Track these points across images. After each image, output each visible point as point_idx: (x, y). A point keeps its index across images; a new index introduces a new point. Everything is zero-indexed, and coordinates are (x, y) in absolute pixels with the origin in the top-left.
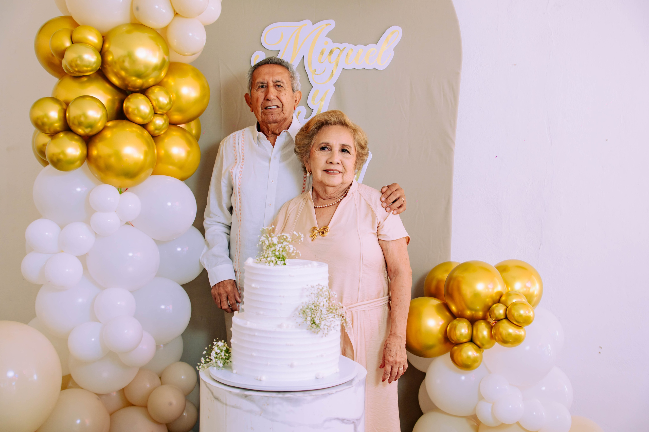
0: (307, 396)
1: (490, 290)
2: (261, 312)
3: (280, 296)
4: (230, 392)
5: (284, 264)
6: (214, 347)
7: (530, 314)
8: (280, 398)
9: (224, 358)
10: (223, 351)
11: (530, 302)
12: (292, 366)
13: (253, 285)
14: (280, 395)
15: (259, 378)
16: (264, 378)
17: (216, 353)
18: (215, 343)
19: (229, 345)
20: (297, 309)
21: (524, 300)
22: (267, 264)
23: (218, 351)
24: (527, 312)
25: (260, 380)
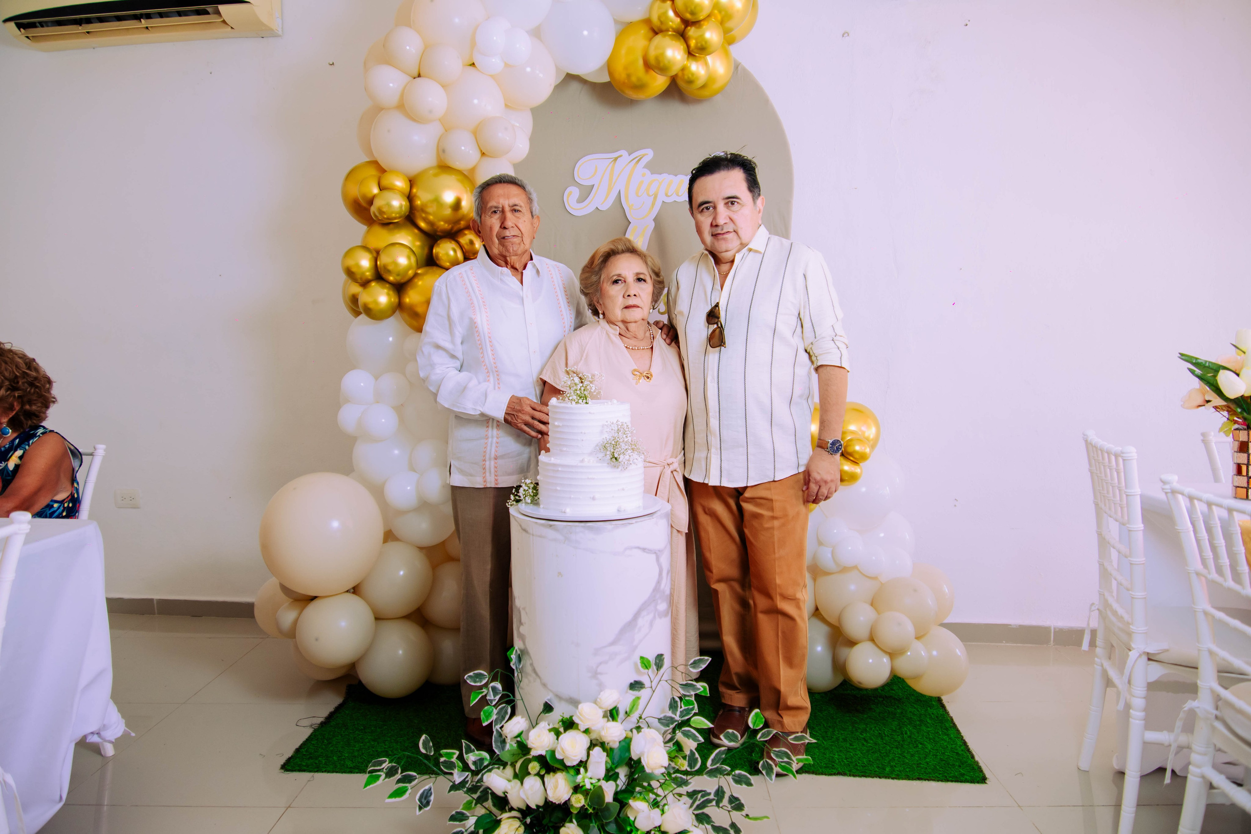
2: (564, 449)
3: (582, 433)
4: (536, 523)
5: (587, 403)
7: (867, 451)
12: (594, 499)
15: (563, 510)
16: (568, 510)
20: (597, 445)
24: (862, 449)
25: (565, 512)
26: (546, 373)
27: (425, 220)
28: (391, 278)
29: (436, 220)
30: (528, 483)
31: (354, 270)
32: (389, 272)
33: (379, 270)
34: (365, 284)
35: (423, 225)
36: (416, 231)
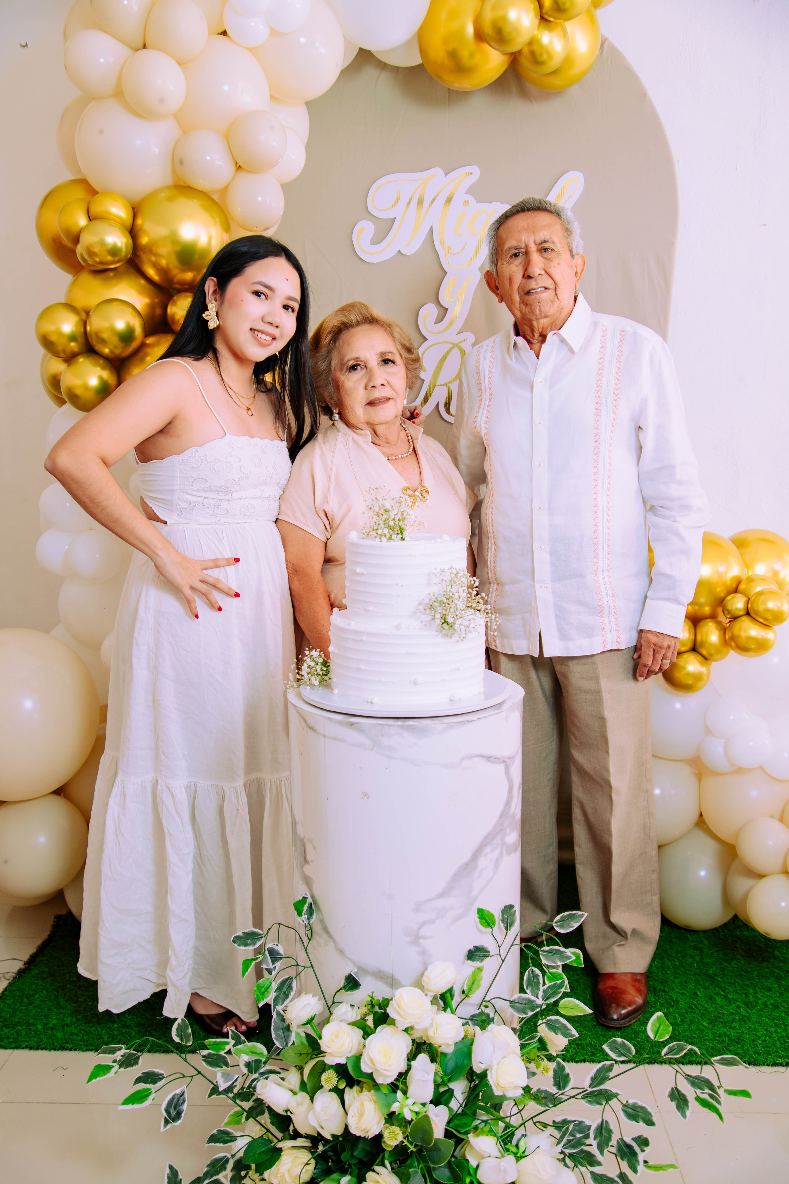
0: (436, 724)
1: (724, 575)
2: (371, 608)
3: (397, 585)
4: (330, 718)
5: (402, 539)
6: (305, 658)
7: (784, 608)
8: (399, 726)
9: (321, 673)
10: (319, 664)
12: (415, 683)
13: (358, 570)
14: (399, 723)
15: (369, 700)
16: (376, 700)
17: (309, 667)
18: (307, 653)
19: (327, 655)
20: (420, 604)
22: (378, 539)
23: (313, 664)
24: (779, 605)
25: (371, 703)
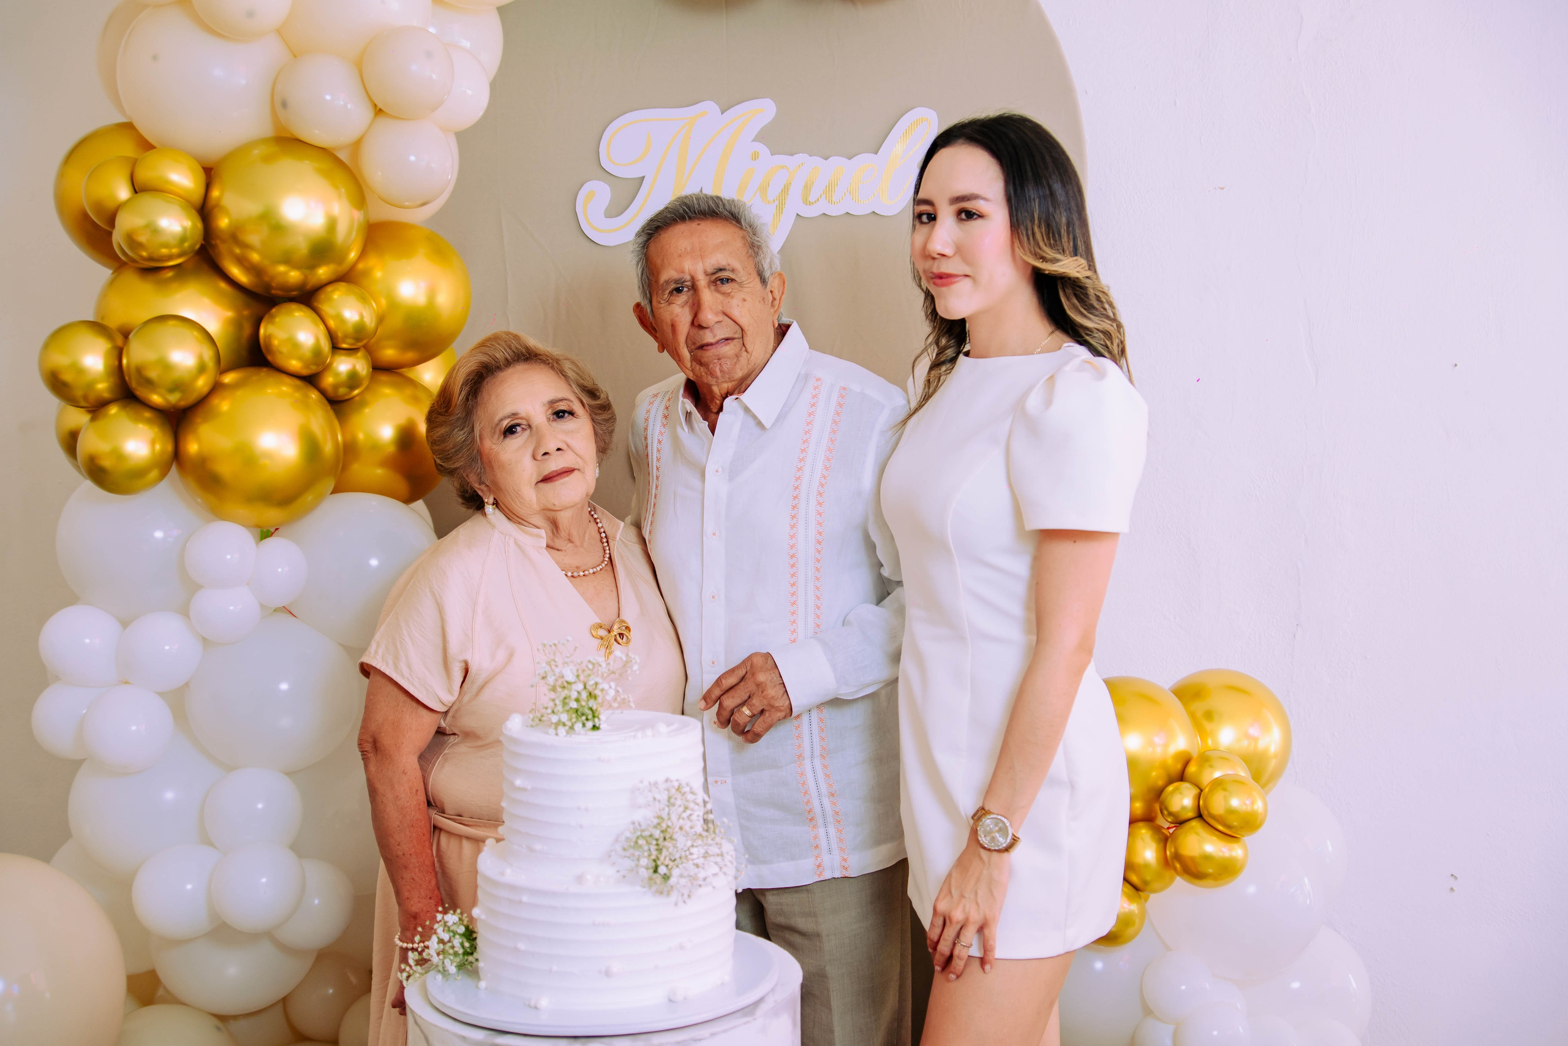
1: (1159, 750)
2: (539, 847)
4: (464, 1038)
5: (595, 727)
6: (436, 926)
7: (1255, 807)
9: (461, 951)
10: (459, 935)
11: (1256, 776)
15: (533, 1003)
16: (544, 1003)
18: (439, 917)
19: (472, 920)
21: (1242, 772)
23: (447, 936)
24: (1248, 802)
25: (536, 1008)
26: (376, 652)
27: (241, 261)
28: (156, 399)
29: (266, 262)
30: (450, 924)
31: (67, 377)
32: (149, 383)
33: (127, 378)
34: (97, 408)
35: (237, 272)
36: (223, 285)
